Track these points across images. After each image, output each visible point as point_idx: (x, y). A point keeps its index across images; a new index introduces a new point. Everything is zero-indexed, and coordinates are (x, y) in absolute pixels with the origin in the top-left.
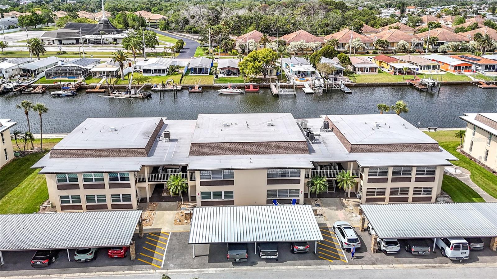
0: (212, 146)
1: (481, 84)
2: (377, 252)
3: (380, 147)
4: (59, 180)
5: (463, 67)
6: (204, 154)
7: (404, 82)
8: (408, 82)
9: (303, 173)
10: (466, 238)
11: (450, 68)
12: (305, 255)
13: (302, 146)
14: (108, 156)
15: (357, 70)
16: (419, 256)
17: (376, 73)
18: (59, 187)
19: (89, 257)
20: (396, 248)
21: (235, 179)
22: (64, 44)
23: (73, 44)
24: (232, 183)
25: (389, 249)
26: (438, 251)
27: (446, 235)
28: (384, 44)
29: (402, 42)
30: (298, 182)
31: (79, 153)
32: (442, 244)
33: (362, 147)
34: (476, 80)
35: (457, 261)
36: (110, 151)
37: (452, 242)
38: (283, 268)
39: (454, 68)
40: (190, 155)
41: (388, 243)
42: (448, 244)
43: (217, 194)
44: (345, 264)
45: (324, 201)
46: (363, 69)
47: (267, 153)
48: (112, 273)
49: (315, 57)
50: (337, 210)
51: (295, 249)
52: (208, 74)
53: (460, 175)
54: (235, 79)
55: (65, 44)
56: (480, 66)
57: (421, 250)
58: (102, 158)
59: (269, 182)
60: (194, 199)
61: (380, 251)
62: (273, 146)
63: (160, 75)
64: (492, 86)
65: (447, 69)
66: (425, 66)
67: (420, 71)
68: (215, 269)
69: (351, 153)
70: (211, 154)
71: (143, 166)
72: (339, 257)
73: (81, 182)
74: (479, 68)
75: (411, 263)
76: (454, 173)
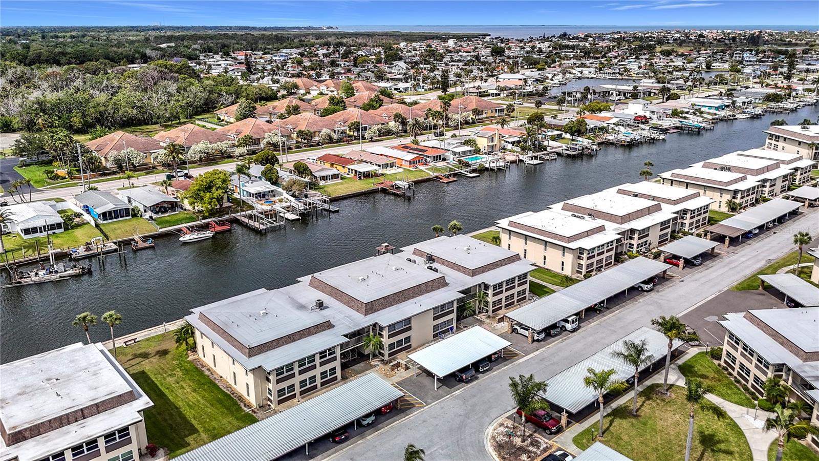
1: (441, 179)
4: (277, 375)
5: (416, 161)
6: (376, 311)
7: (375, 187)
8: (380, 187)
9: (455, 304)
10: (575, 314)
11: (404, 163)
12: (499, 361)
13: (442, 281)
14: (300, 339)
15: (319, 179)
16: (556, 335)
17: (339, 181)
18: (278, 381)
19: (373, 418)
20: (543, 335)
21: (412, 325)
24: (410, 329)
26: (563, 329)
27: (565, 316)
28: (307, 135)
29: (325, 131)
30: (452, 312)
32: (563, 324)
33: (478, 270)
34: (436, 174)
35: (574, 330)
36: (302, 332)
37: (570, 319)
38: (496, 372)
39: (409, 163)
40: (365, 315)
41: (539, 334)
42: (567, 321)
43: (400, 343)
44: (524, 356)
46: (324, 178)
47: (420, 295)
48: (398, 422)
49: (271, 171)
50: (481, 325)
51: (493, 358)
52: (130, 217)
56: (428, 157)
57: (555, 332)
58: (296, 342)
59: (434, 319)
61: (534, 341)
62: (424, 288)
64: (452, 179)
65: (402, 165)
66: (382, 165)
67: (381, 171)
68: (459, 391)
69: (473, 277)
70: (381, 309)
71: (344, 336)
72: (518, 355)
73: (296, 369)
74: (428, 159)
75: (554, 341)
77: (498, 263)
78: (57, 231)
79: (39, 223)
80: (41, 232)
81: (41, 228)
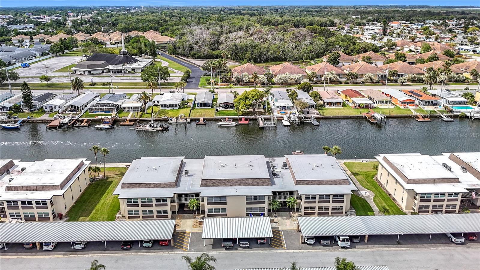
0: (214, 181)
1: (419, 118)
2: (303, 243)
3: (313, 182)
4: (128, 202)
5: (408, 102)
6: (209, 186)
7: (361, 115)
8: (364, 115)
9: (266, 198)
10: (349, 236)
12: (264, 245)
13: (267, 181)
14: (154, 187)
15: (326, 104)
16: (324, 245)
17: (341, 107)
18: (128, 206)
19: (150, 244)
20: (313, 241)
21: (227, 202)
22: (92, 74)
23: (99, 74)
24: (225, 204)
25: (309, 242)
26: (336, 243)
27: (339, 234)
28: (354, 76)
29: (369, 74)
30: (264, 203)
31: (137, 185)
33: (303, 182)
34: (416, 114)
35: (343, 248)
36: (155, 184)
37: (341, 238)
38: (252, 251)
39: (401, 103)
40: (201, 186)
41: (308, 239)
43: (217, 210)
44: (285, 250)
45: (280, 214)
46: (330, 104)
47: (246, 185)
48: (162, 253)
49: (293, 94)
50: (287, 219)
51: (259, 242)
52: (210, 108)
53: (367, 197)
54: (231, 112)
55: (94, 74)
56: (421, 101)
57: (325, 242)
58: (150, 188)
59: (247, 203)
60: (203, 212)
61: (305, 243)
62: (250, 181)
63: (173, 109)
64: (426, 119)
65: (397, 103)
66: (379, 101)
67: (376, 105)
68: (216, 252)
69: (296, 186)
70: (213, 186)
71: (175, 193)
72: (282, 246)
73: (140, 203)
74: (421, 103)
75: (320, 249)
76: (365, 195)
77: (324, 181)
78: (175, 108)
79: (168, 103)
80: (168, 107)
81: (168, 105)
